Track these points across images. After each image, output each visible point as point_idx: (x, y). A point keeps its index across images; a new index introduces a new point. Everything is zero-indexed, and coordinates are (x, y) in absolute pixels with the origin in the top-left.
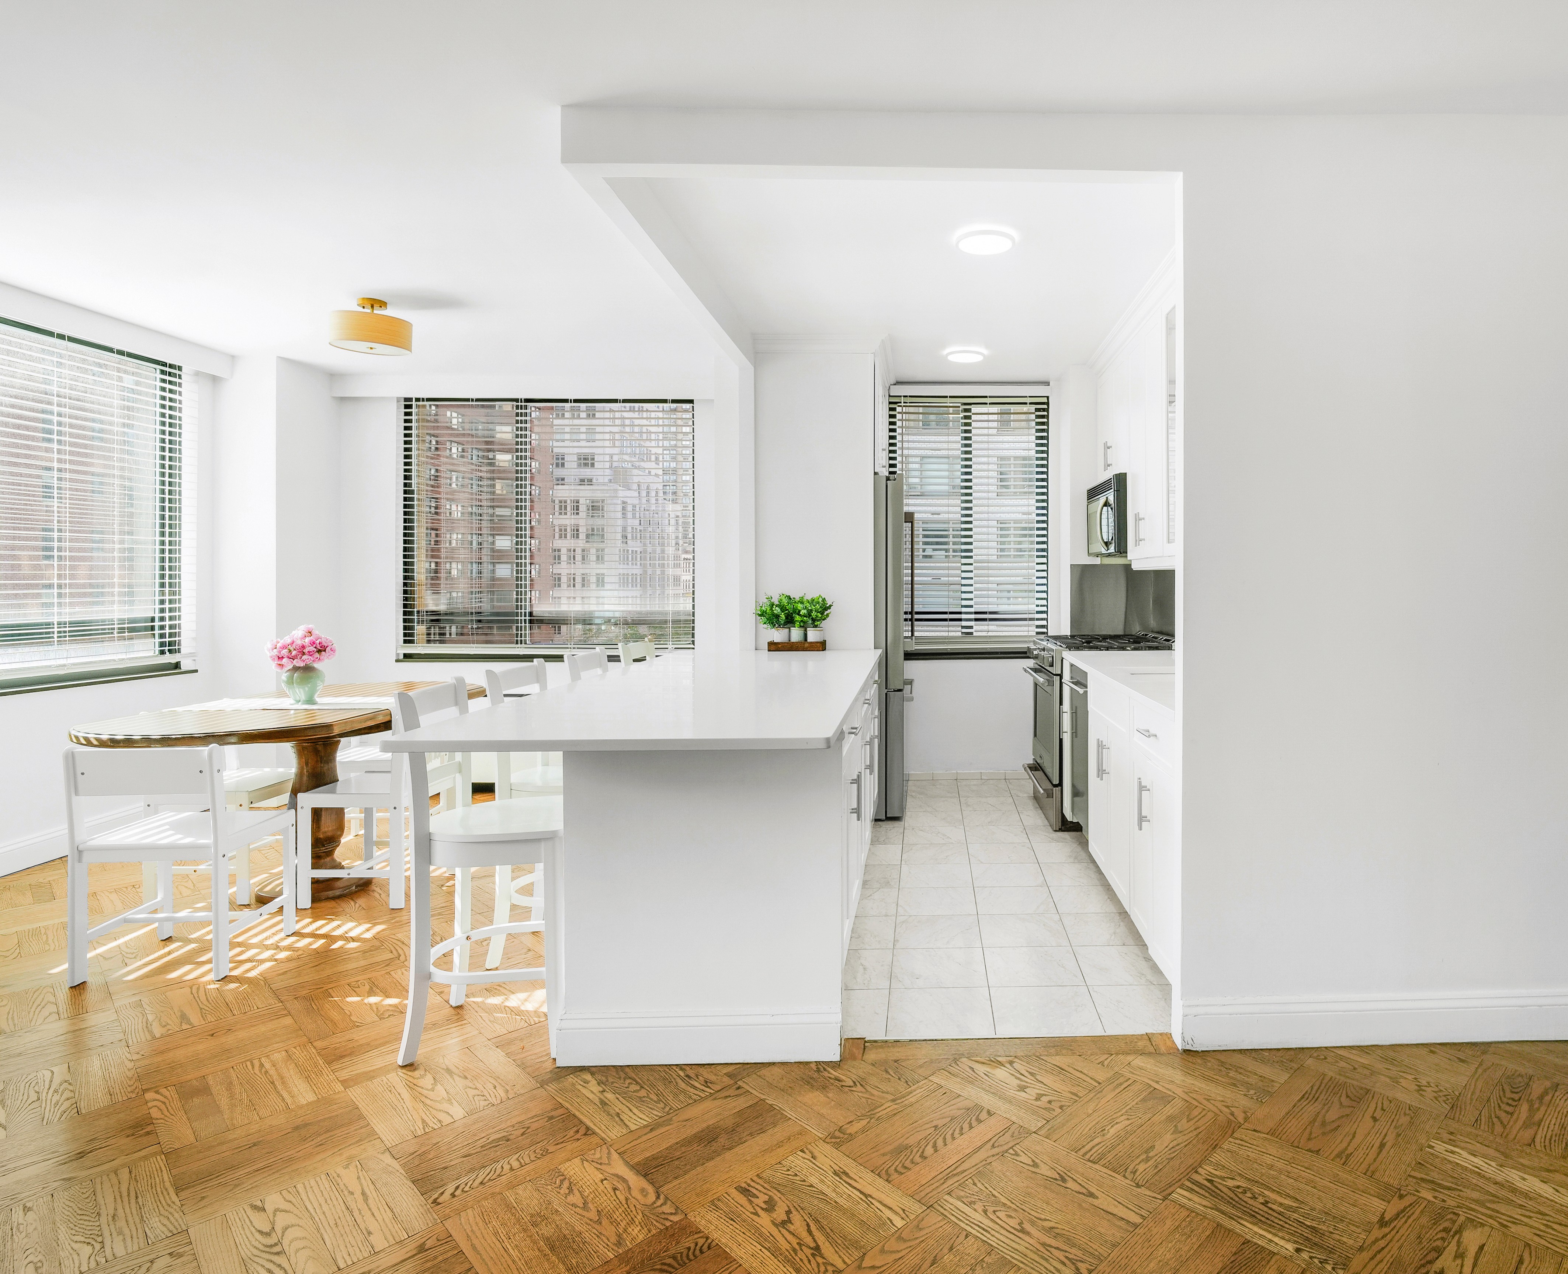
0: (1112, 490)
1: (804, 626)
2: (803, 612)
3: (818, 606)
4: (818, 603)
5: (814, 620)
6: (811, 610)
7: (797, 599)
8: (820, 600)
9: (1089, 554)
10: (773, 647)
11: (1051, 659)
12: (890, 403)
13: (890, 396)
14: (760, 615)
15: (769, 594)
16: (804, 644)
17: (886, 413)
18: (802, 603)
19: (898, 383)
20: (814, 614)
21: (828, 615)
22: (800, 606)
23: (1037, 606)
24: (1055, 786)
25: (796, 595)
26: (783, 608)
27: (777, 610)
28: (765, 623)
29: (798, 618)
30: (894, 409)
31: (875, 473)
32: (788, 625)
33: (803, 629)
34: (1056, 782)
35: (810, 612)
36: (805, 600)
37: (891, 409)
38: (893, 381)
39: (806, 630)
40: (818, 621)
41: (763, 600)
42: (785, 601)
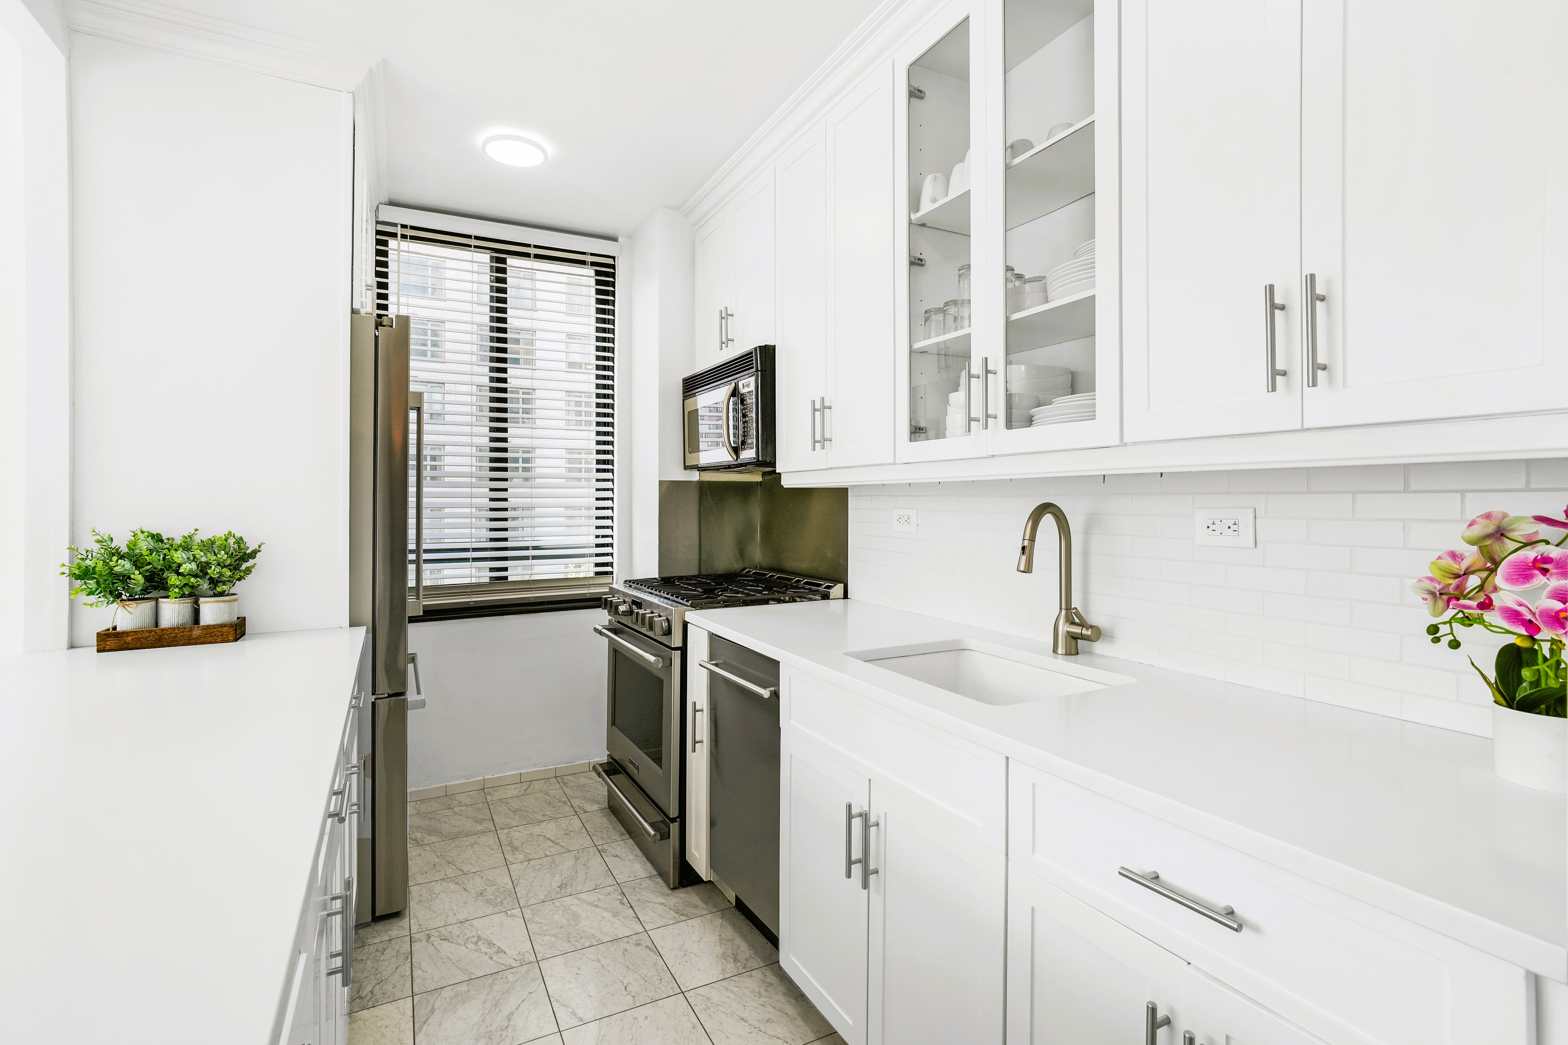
0: (754, 370)
1: (193, 595)
2: (185, 568)
3: (222, 555)
4: (224, 548)
5: (214, 582)
6: (208, 564)
7: (178, 541)
8: (231, 541)
9: (686, 468)
10: (111, 643)
11: (665, 625)
12: (378, 232)
13: (378, 222)
14: (78, 577)
15: (105, 533)
16: (191, 630)
17: (372, 247)
18: (186, 548)
19: (392, 203)
20: (213, 572)
21: (248, 571)
22: (178, 556)
23: (597, 537)
24: (673, 820)
25: (174, 531)
26: (138, 562)
27: (125, 566)
28: (91, 593)
29: (173, 579)
30: (385, 243)
31: (354, 312)
32: (154, 594)
33: (189, 600)
34: (674, 812)
35: (203, 568)
36: (197, 539)
37: (379, 242)
38: (385, 199)
39: (196, 602)
40: (224, 583)
41: (89, 543)
42: (144, 546)
